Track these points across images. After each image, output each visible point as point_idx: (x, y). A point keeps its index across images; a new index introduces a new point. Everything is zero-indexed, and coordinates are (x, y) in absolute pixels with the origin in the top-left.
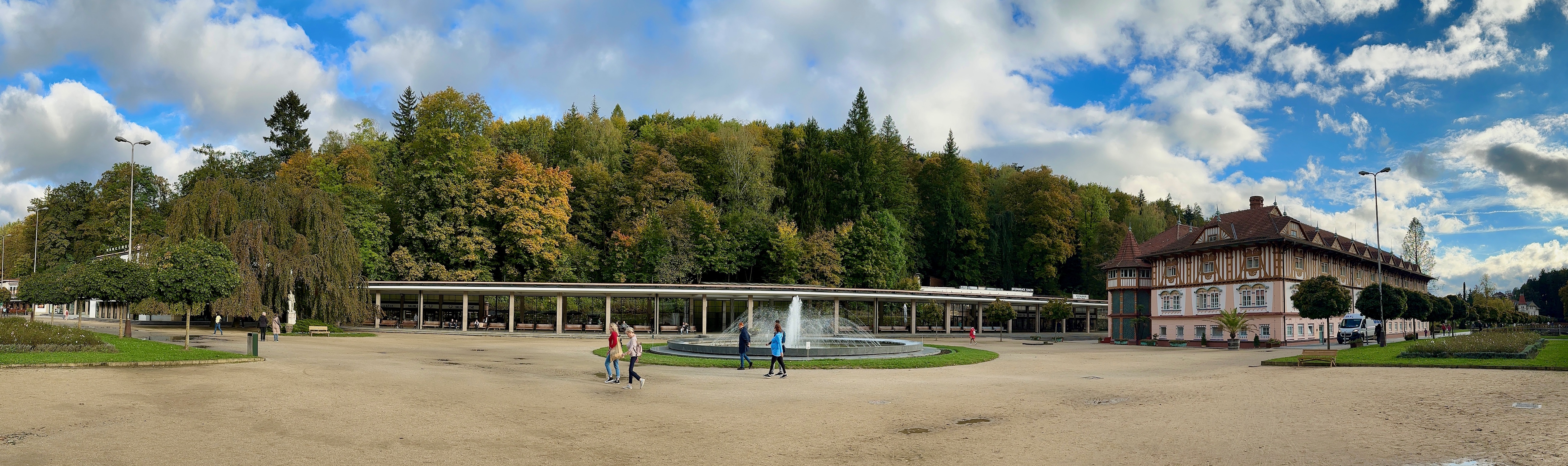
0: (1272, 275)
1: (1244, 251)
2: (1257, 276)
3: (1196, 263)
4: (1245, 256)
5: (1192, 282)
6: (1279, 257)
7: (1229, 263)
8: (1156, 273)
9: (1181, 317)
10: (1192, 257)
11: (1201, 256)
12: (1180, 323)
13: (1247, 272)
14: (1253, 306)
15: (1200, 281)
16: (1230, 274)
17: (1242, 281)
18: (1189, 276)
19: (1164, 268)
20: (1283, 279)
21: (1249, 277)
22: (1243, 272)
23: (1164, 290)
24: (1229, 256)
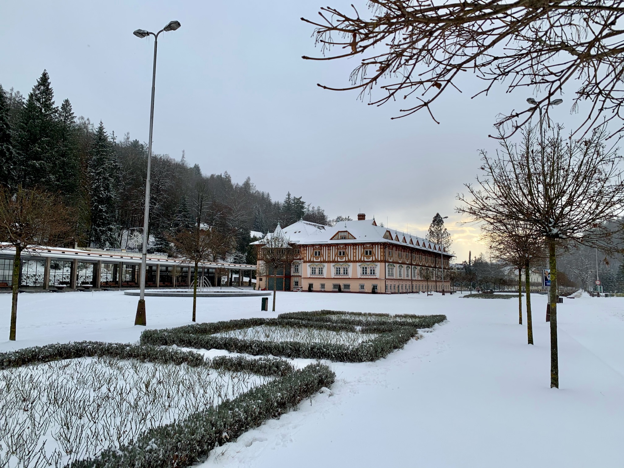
0: (379, 259)
1: (364, 246)
2: (371, 260)
3: (333, 250)
4: (364, 248)
5: (331, 260)
6: (383, 250)
7: (355, 251)
8: (306, 254)
9: (324, 279)
10: (331, 247)
11: (337, 247)
12: (323, 282)
13: (365, 257)
14: (368, 274)
15: (336, 260)
16: (355, 257)
17: (362, 262)
18: (329, 257)
19: (312, 251)
20: (385, 262)
21: (366, 260)
22: (363, 257)
23: (312, 263)
24: (355, 248)
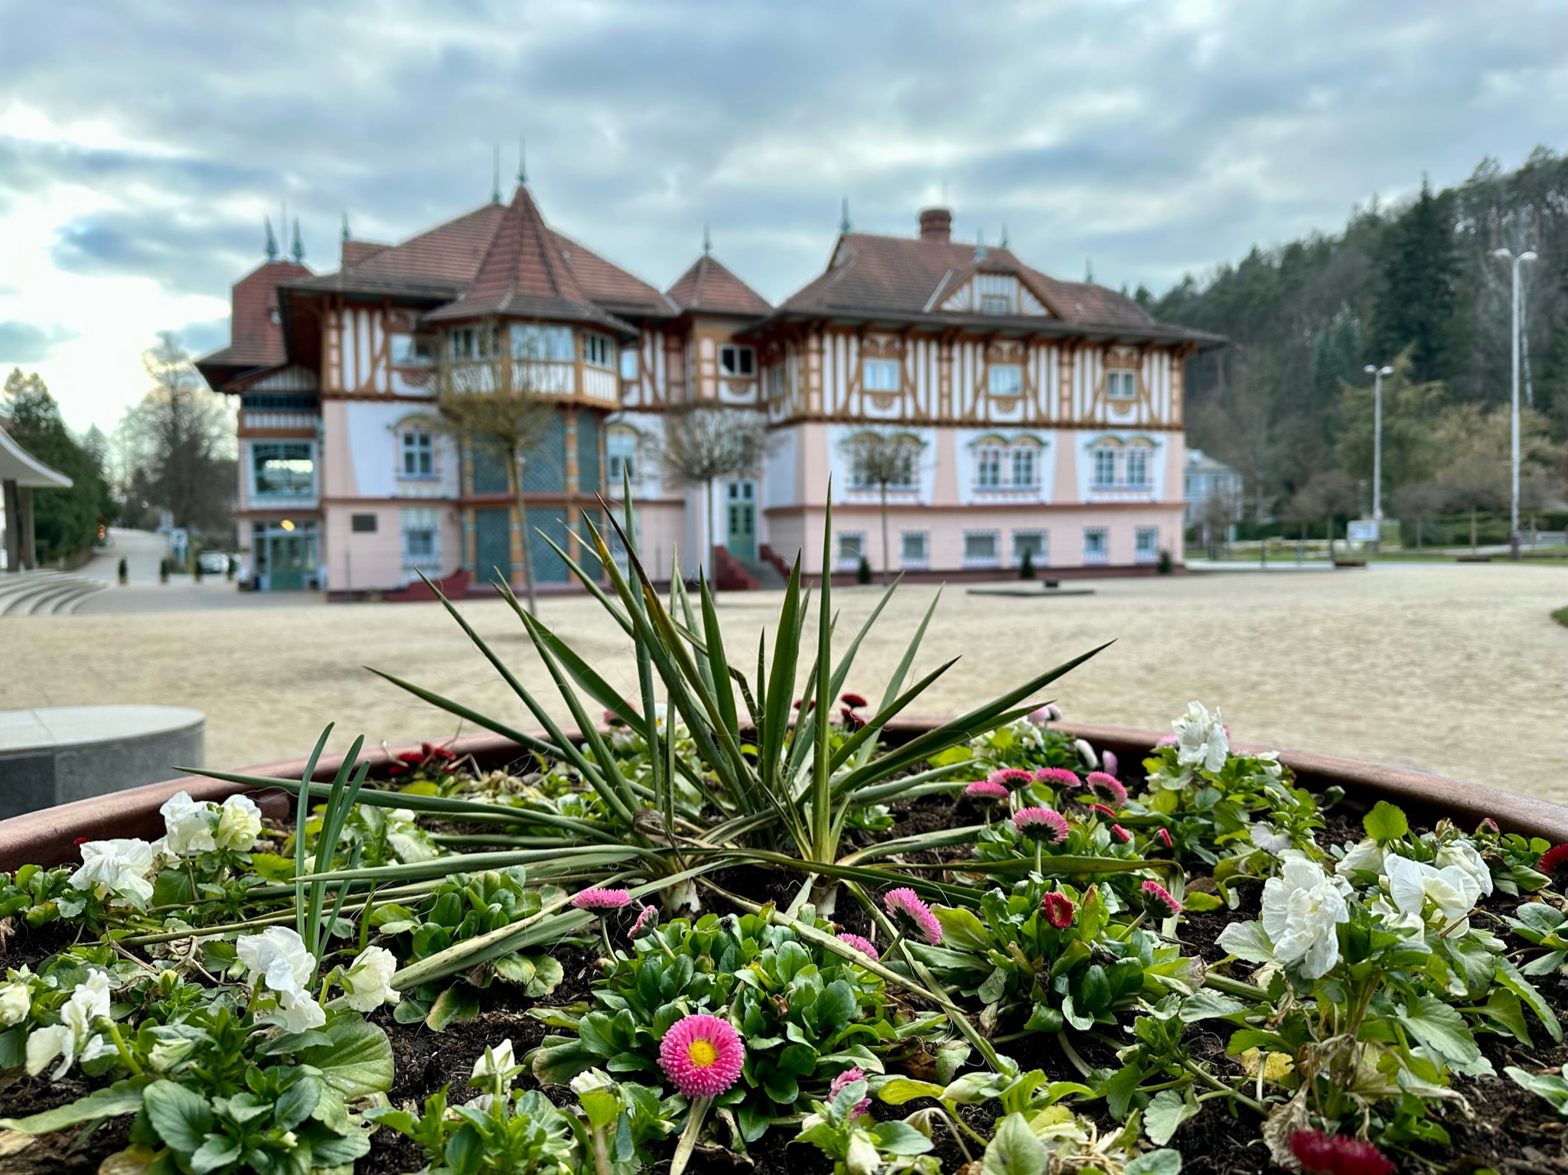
1: (1104, 354)
2: (1132, 418)
3: (966, 368)
4: (1104, 366)
5: (956, 414)
7: (1066, 376)
8: (821, 372)
9: (921, 509)
10: (956, 349)
11: (986, 348)
12: (916, 525)
13: (1109, 407)
14: (1121, 485)
15: (981, 414)
16: (1066, 406)
17: (1095, 426)
18: (945, 396)
19: (854, 360)
21: (1113, 418)
22: (1099, 407)
24: (1066, 359)
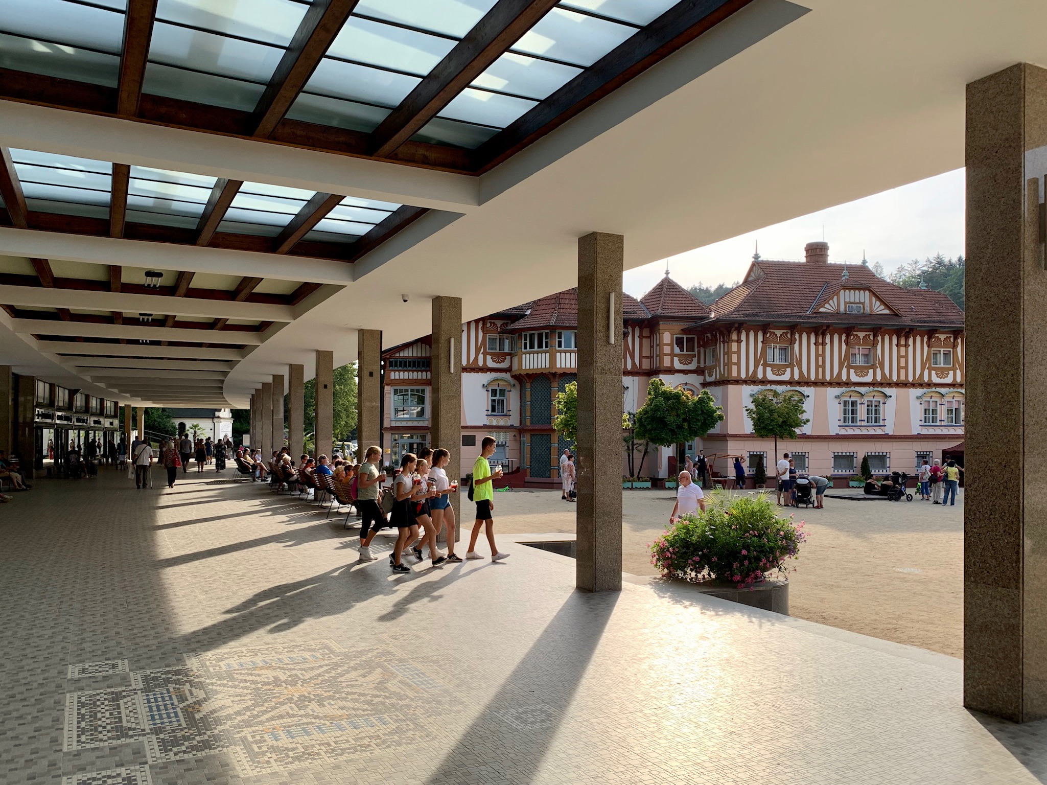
1: (930, 338)
2: (949, 379)
3: (835, 347)
4: (929, 347)
5: (828, 378)
7: (903, 353)
8: (738, 353)
10: (829, 336)
11: (847, 336)
13: (933, 372)
14: (943, 423)
16: (903, 372)
17: (924, 385)
18: (820, 366)
19: (760, 345)
21: (935, 380)
22: (926, 372)
24: (903, 342)
